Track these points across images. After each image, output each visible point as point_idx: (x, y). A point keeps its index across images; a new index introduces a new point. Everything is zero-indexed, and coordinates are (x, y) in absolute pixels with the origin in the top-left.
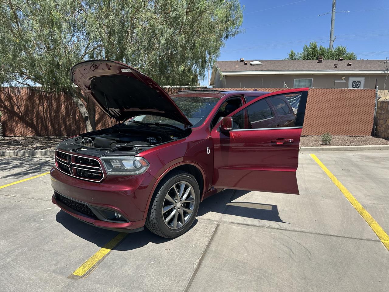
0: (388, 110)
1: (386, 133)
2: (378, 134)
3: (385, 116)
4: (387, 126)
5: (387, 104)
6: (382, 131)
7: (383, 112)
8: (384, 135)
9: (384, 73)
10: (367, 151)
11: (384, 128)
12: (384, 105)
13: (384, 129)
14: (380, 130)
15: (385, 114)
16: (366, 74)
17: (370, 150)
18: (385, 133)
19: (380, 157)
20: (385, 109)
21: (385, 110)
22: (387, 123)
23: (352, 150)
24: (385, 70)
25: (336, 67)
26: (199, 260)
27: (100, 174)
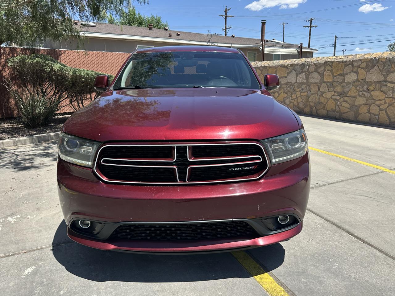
24: (208, 42)
25: (170, 36)
26: (350, 235)
27: (255, 166)
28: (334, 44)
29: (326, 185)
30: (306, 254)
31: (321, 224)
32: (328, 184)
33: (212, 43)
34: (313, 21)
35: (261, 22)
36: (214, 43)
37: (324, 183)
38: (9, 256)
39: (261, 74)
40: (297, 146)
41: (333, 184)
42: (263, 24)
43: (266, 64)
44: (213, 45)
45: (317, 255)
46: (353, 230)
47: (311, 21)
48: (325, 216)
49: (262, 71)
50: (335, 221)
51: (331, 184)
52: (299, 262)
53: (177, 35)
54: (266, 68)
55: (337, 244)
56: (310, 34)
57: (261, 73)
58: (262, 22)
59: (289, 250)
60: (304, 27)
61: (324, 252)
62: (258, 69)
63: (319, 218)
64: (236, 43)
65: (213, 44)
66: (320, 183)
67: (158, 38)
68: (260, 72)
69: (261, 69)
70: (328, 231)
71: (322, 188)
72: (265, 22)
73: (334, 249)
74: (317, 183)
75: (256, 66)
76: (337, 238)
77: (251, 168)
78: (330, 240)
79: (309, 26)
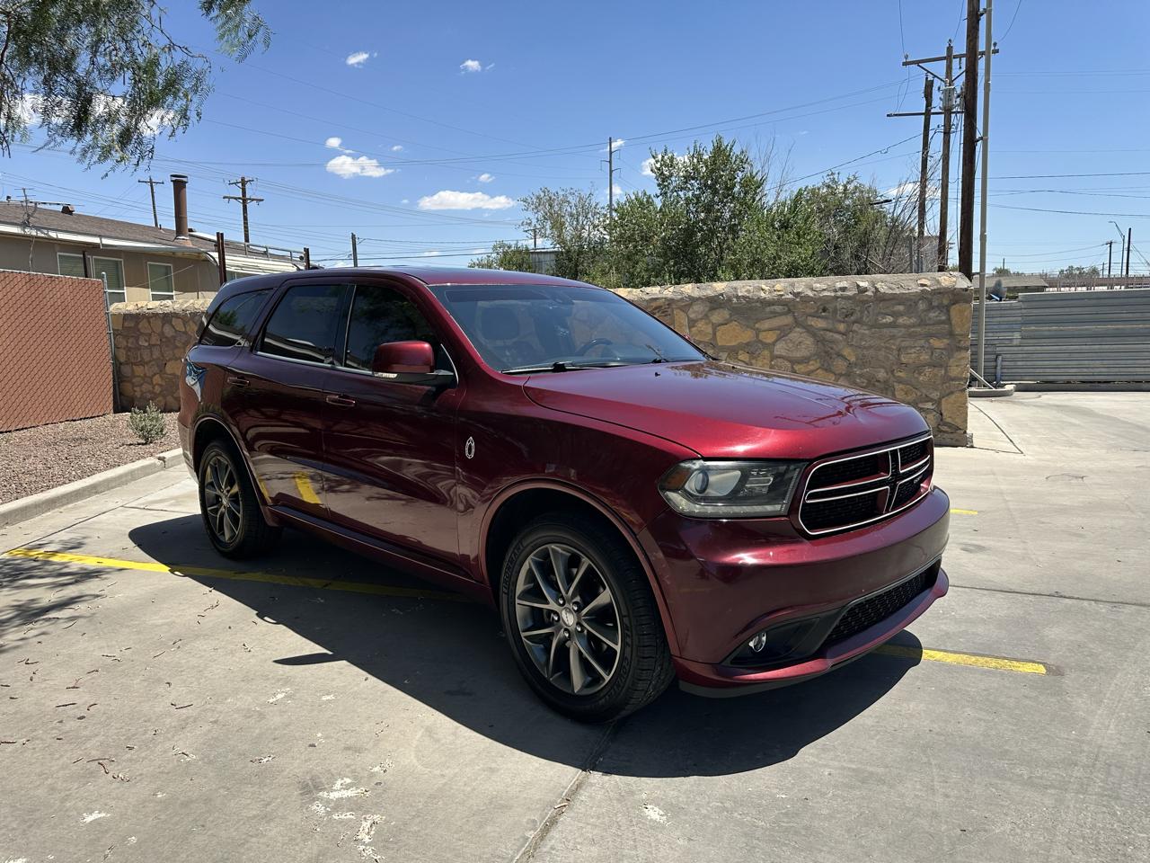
0: (165, 337)
3: (156, 354)
5: (157, 322)
7: (146, 345)
9: (23, 232)
11: (160, 385)
12: (144, 323)
13: (157, 387)
15: (158, 347)
20: (150, 334)
22: (169, 372)
24: (25, 225)
28: (352, 253)
33: (38, 229)
34: (248, 186)
35: (169, 179)
36: (46, 232)
42: (179, 185)
44: (43, 235)
47: (244, 184)
56: (245, 218)
58: (174, 179)
60: (224, 198)
64: (113, 234)
65: (42, 233)
72: (184, 179)
79: (240, 198)
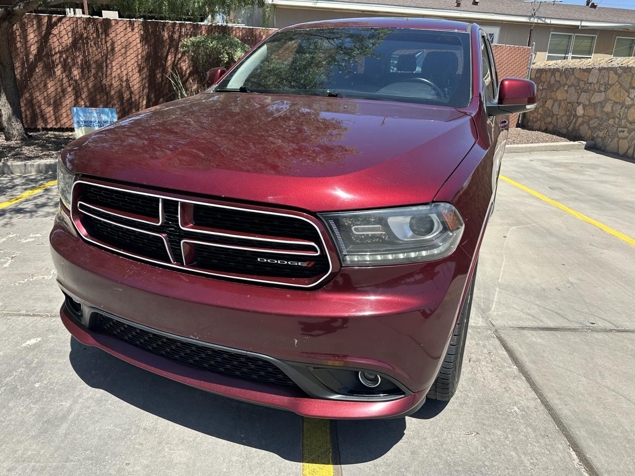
0: (550, 84)
1: (543, 122)
2: (527, 124)
3: (544, 94)
4: (546, 111)
5: (549, 74)
6: (535, 119)
7: (541, 88)
8: (539, 126)
9: (529, 21)
10: (538, 152)
11: (541, 114)
12: (544, 75)
13: (539, 115)
14: (531, 118)
15: (545, 90)
16: (503, 21)
17: (542, 151)
18: (541, 121)
19: (571, 163)
20: (545, 82)
21: (545, 85)
22: (546, 106)
23: (519, 151)
24: (531, 16)
25: (458, 5)
26: (573, 453)
27: (309, 262)
29: (611, 331)
30: (440, 458)
31: (526, 410)
32: (619, 331)
33: (539, 18)
36: (544, 19)
37: (609, 326)
38: (30, 315)
39: (617, 83)
40: (428, 237)
41: (631, 334)
43: (631, 62)
44: (541, 22)
45: (460, 469)
46: (592, 444)
48: (551, 396)
49: (619, 76)
50: (564, 411)
51: (627, 331)
52: (412, 469)
53: (473, 4)
54: (630, 71)
55: (525, 461)
57: (617, 81)
59: (413, 438)
61: (481, 466)
62: (612, 71)
63: (533, 394)
64: (594, 18)
65: (541, 20)
66: (601, 324)
67: (433, 8)
68: (616, 77)
69: (620, 71)
70: (529, 428)
71: (595, 335)
73: (508, 469)
74: (593, 324)
75: (610, 66)
76: (536, 449)
77: (300, 264)
78: (515, 448)
